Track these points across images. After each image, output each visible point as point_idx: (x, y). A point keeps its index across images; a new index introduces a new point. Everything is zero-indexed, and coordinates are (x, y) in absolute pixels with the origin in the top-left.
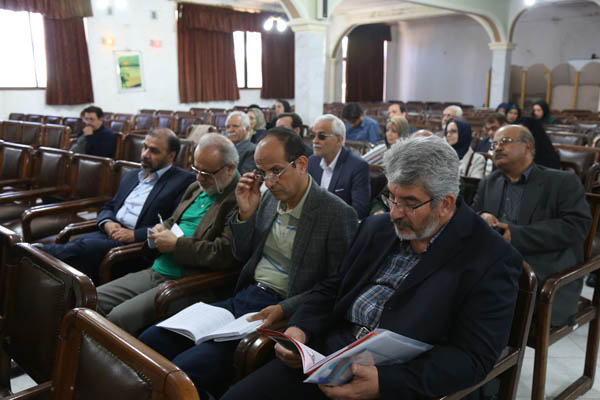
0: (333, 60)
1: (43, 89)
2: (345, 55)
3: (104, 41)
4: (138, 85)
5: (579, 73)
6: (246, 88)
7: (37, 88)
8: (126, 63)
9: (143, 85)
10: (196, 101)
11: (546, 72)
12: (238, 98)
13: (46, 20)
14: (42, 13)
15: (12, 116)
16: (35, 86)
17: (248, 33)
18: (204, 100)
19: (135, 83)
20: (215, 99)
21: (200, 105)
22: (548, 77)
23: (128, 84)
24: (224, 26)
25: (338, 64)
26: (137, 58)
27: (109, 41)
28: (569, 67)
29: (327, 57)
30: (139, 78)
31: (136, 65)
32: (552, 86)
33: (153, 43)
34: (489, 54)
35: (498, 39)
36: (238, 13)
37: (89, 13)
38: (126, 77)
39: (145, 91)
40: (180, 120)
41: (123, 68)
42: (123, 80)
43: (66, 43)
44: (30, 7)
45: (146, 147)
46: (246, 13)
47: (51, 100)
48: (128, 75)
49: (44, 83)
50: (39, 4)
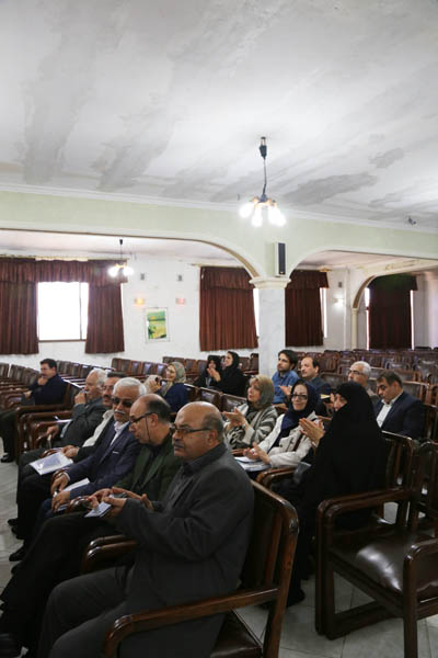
0: (354, 310)
1: (84, 340)
2: (367, 303)
3: (135, 301)
4: (163, 336)
7: (81, 340)
8: (154, 318)
9: (168, 336)
10: (216, 349)
13: (90, 287)
16: (79, 338)
18: (223, 348)
19: (161, 334)
21: (219, 353)
23: (155, 335)
25: (360, 313)
26: (163, 313)
27: (140, 301)
29: (348, 307)
30: (164, 330)
31: (164, 319)
33: (178, 301)
37: (125, 280)
38: (153, 330)
39: (169, 341)
41: (151, 322)
42: (150, 332)
43: (104, 304)
44: (79, 278)
47: (89, 350)
48: (155, 328)
49: (85, 337)
50: (86, 275)
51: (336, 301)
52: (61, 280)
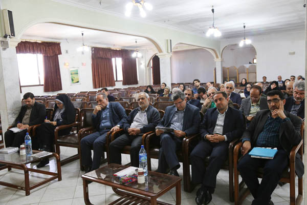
0: (148, 68)
1: (43, 85)
2: (151, 66)
3: (65, 64)
4: (78, 82)
5: (248, 69)
6: (117, 81)
7: (40, 85)
8: (73, 73)
9: (80, 82)
10: (100, 87)
11: (236, 69)
12: (115, 85)
13: (44, 56)
14: (43, 54)
16: (39, 84)
17: (117, 58)
20: (106, 86)
22: (237, 70)
23: (74, 81)
24: (109, 56)
25: (149, 69)
26: (77, 70)
27: (67, 64)
28: (244, 66)
29: (146, 67)
30: (78, 79)
31: (77, 74)
32: (239, 74)
33: (83, 64)
34: (214, 63)
35: (217, 57)
36: (113, 50)
37: (60, 53)
39: (80, 84)
41: (72, 75)
42: (72, 80)
43: (52, 66)
44: (39, 52)
45: (186, 94)
46: (116, 50)
47: (46, 90)
48: (74, 78)
49: (43, 82)
50: (42, 50)
51: (141, 64)
52: (30, 52)
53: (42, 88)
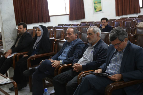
1: (68, 15)
4: (101, 10)
7: (66, 15)
8: (96, 2)
9: (102, 10)
10: (122, 15)
12: (140, 12)
15: (59, 25)
18: (126, 14)
19: (99, 10)
20: (130, 13)
21: (124, 16)
23: (97, 10)
30: (101, 8)
31: (100, 3)
38: (96, 8)
39: (103, 12)
40: (124, 22)
41: (95, 4)
42: (95, 9)
47: (71, 19)
48: (97, 7)
49: (68, 12)
53: (68, 17)
